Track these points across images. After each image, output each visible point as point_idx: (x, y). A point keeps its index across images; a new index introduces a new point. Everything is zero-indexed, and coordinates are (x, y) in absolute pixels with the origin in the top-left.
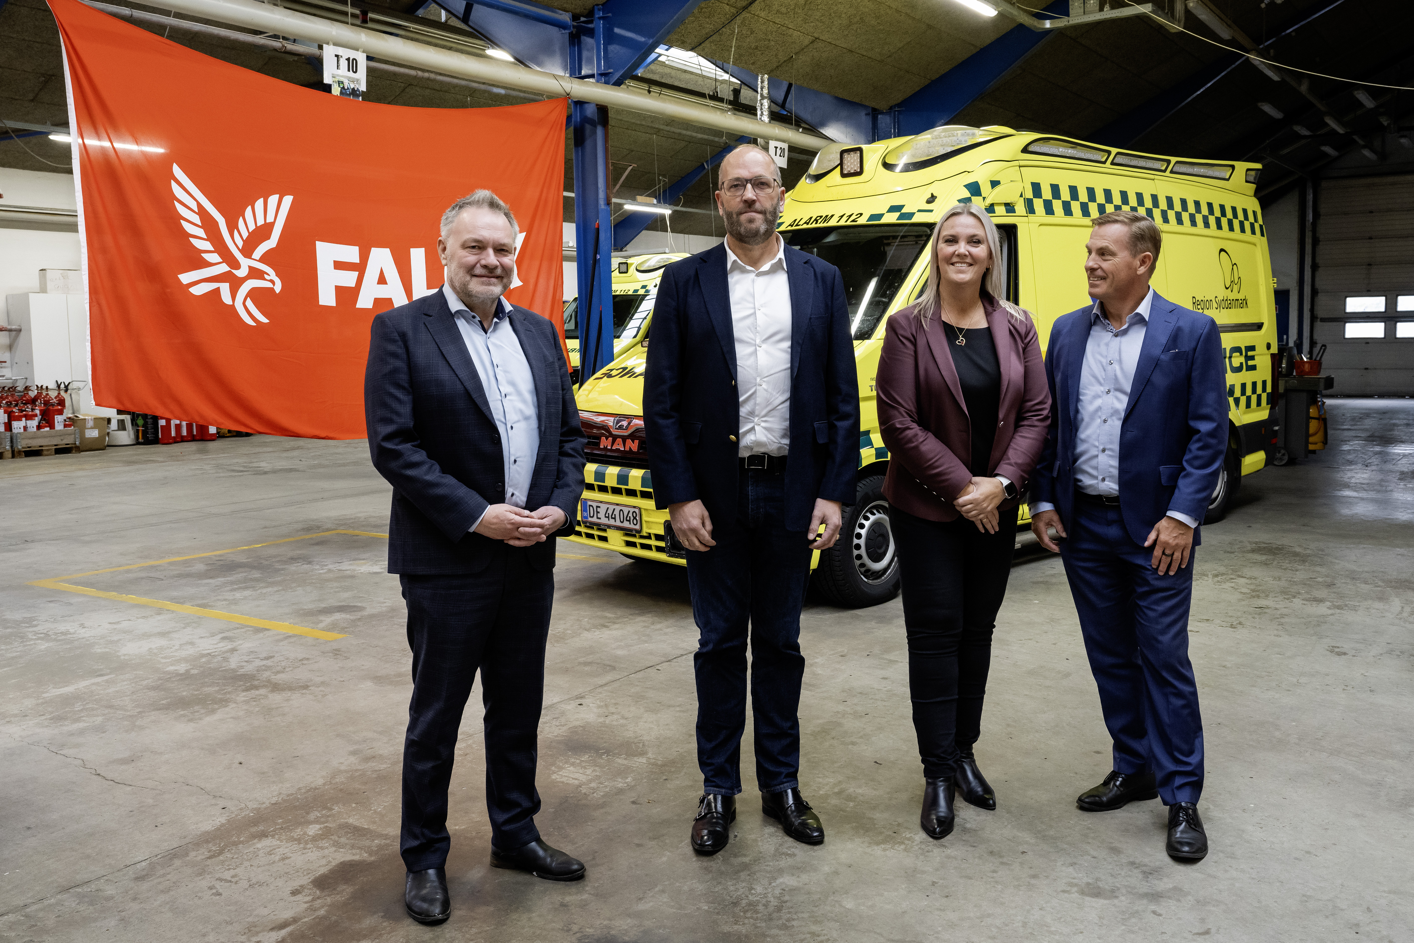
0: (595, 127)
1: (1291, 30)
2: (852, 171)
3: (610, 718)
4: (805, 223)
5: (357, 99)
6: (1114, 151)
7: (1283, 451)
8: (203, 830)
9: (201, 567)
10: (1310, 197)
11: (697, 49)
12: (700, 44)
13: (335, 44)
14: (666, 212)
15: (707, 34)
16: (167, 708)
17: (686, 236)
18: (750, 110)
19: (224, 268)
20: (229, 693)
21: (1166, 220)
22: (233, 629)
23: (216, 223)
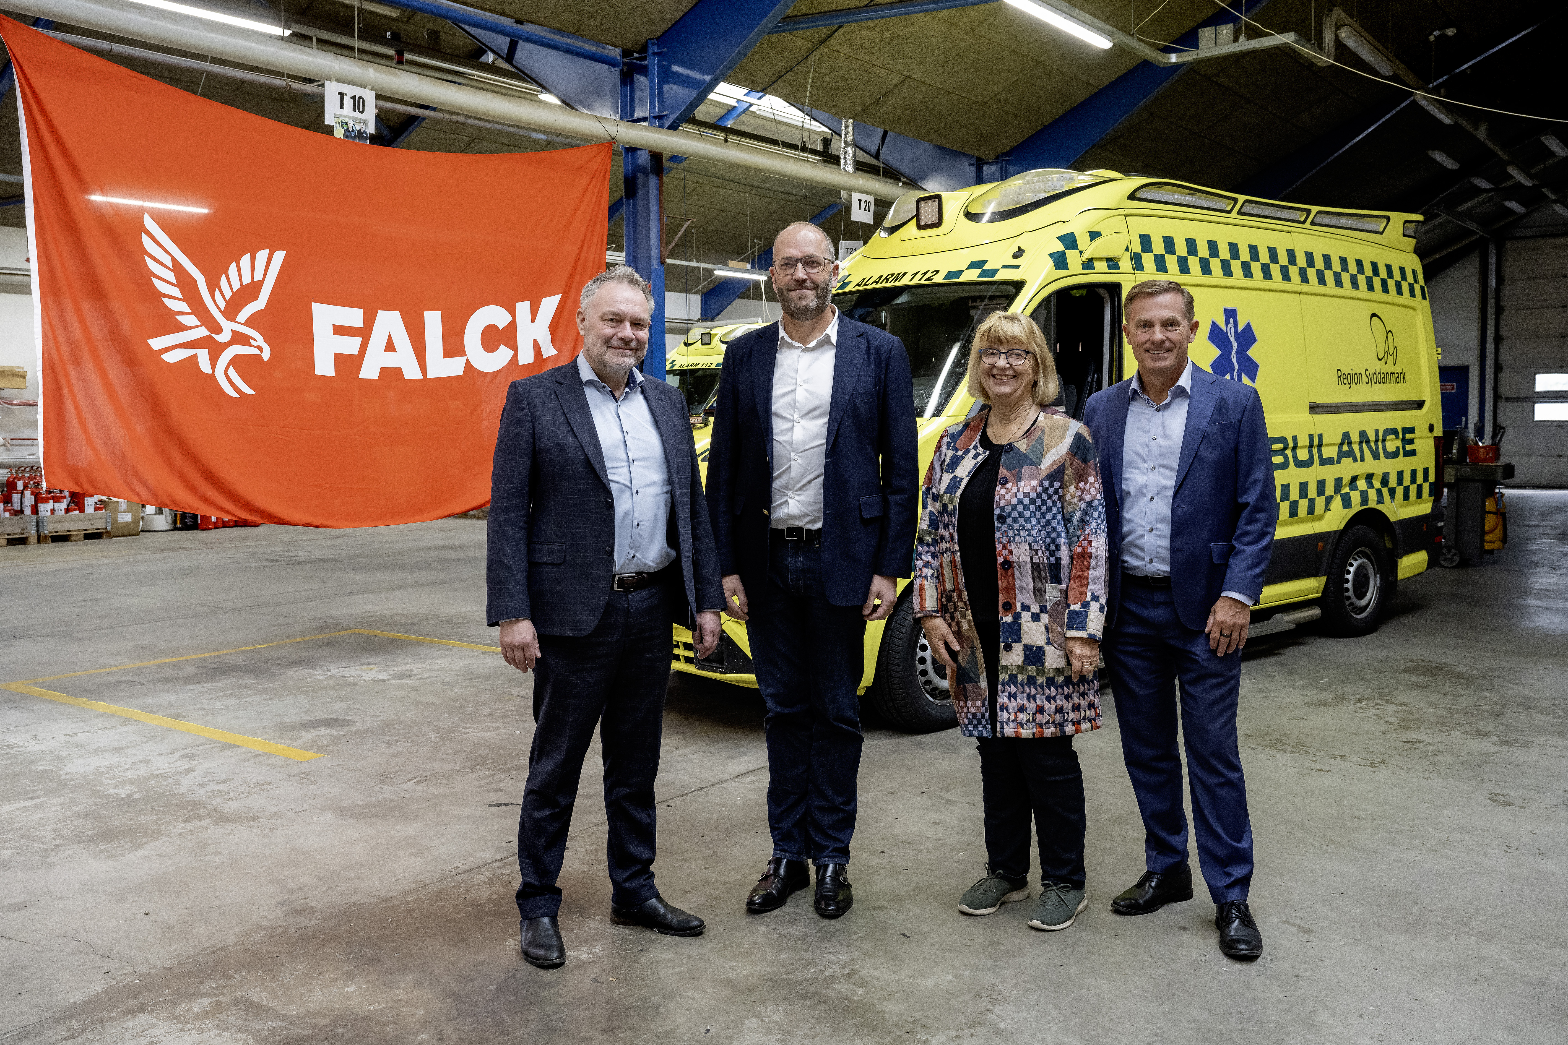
0: (648, 176)
1: (1465, 66)
2: (930, 223)
4: (874, 282)
5: (363, 142)
6: (1242, 198)
7: (1453, 551)
8: (72, 1000)
9: (191, 670)
10: (1493, 260)
11: (768, 90)
12: (772, 84)
13: (339, 81)
14: (762, 278)
15: (779, 72)
16: (90, 840)
18: (833, 160)
19: (202, 332)
20: (166, 823)
21: (1305, 279)
22: (199, 745)
23: (194, 282)
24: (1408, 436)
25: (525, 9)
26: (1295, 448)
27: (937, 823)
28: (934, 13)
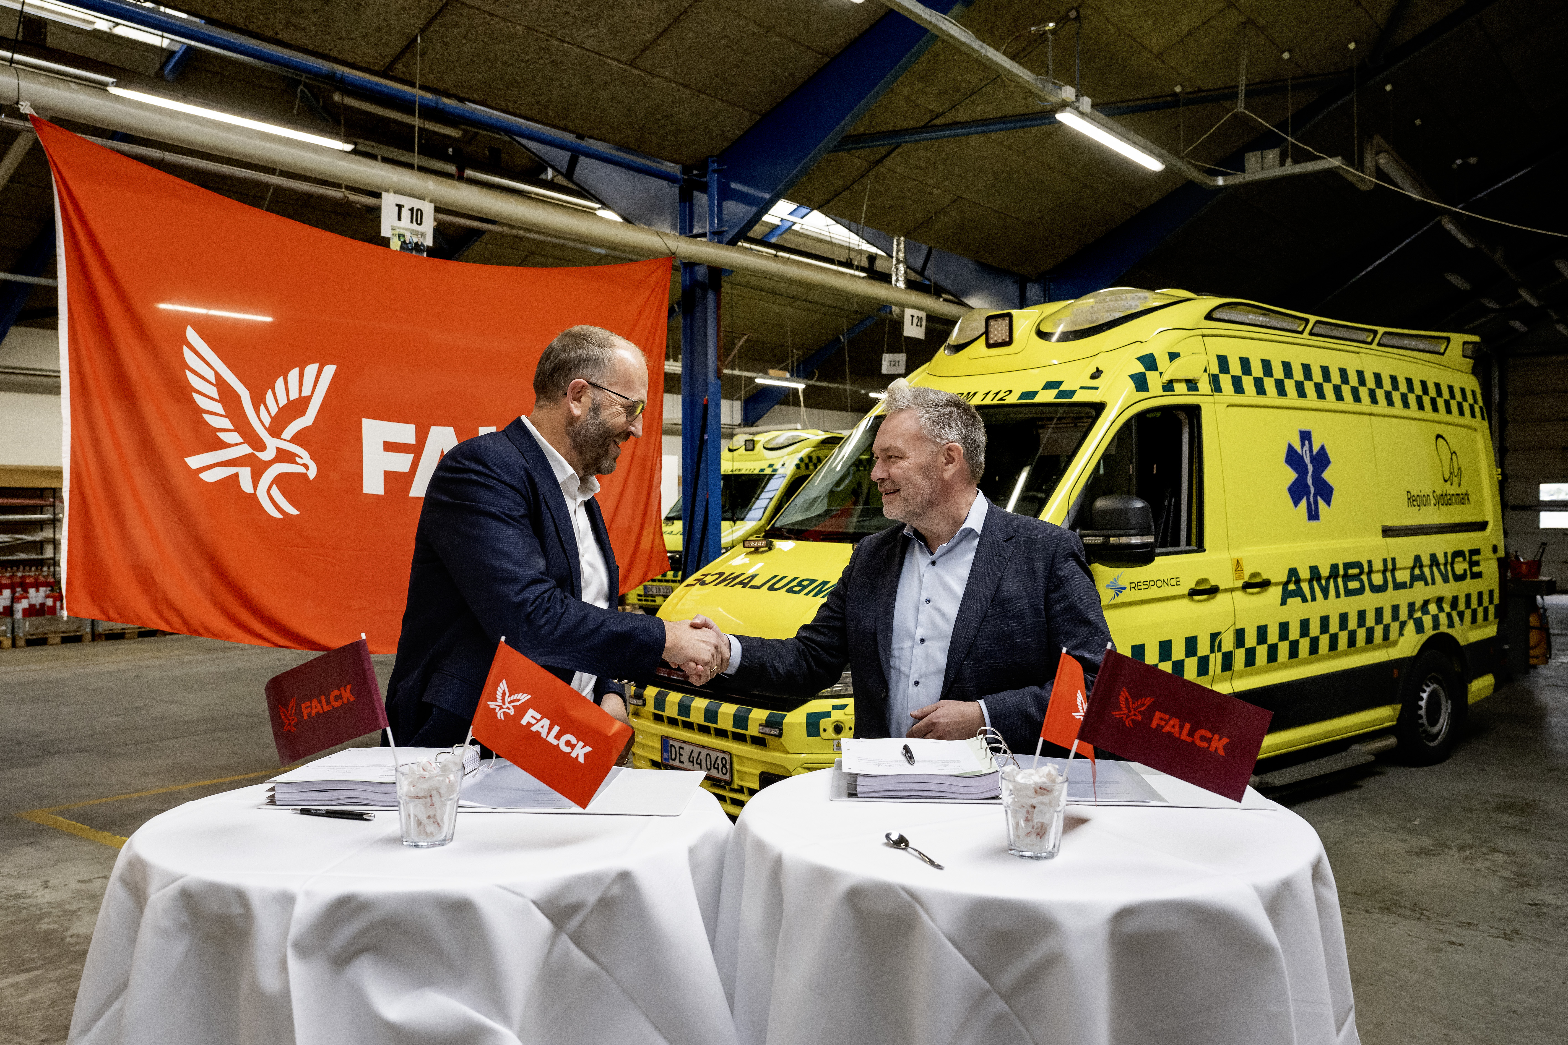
0: (707, 292)
2: (1000, 341)
5: (419, 255)
6: (1313, 319)
10: (1496, 375)
11: (824, 208)
12: (828, 202)
13: (397, 192)
14: (801, 386)
15: (836, 190)
17: (821, 411)
18: (885, 278)
19: (245, 449)
21: (1374, 400)
23: (238, 397)
24: (1475, 558)
25: (588, 125)
26: (1370, 572)
28: (989, 135)
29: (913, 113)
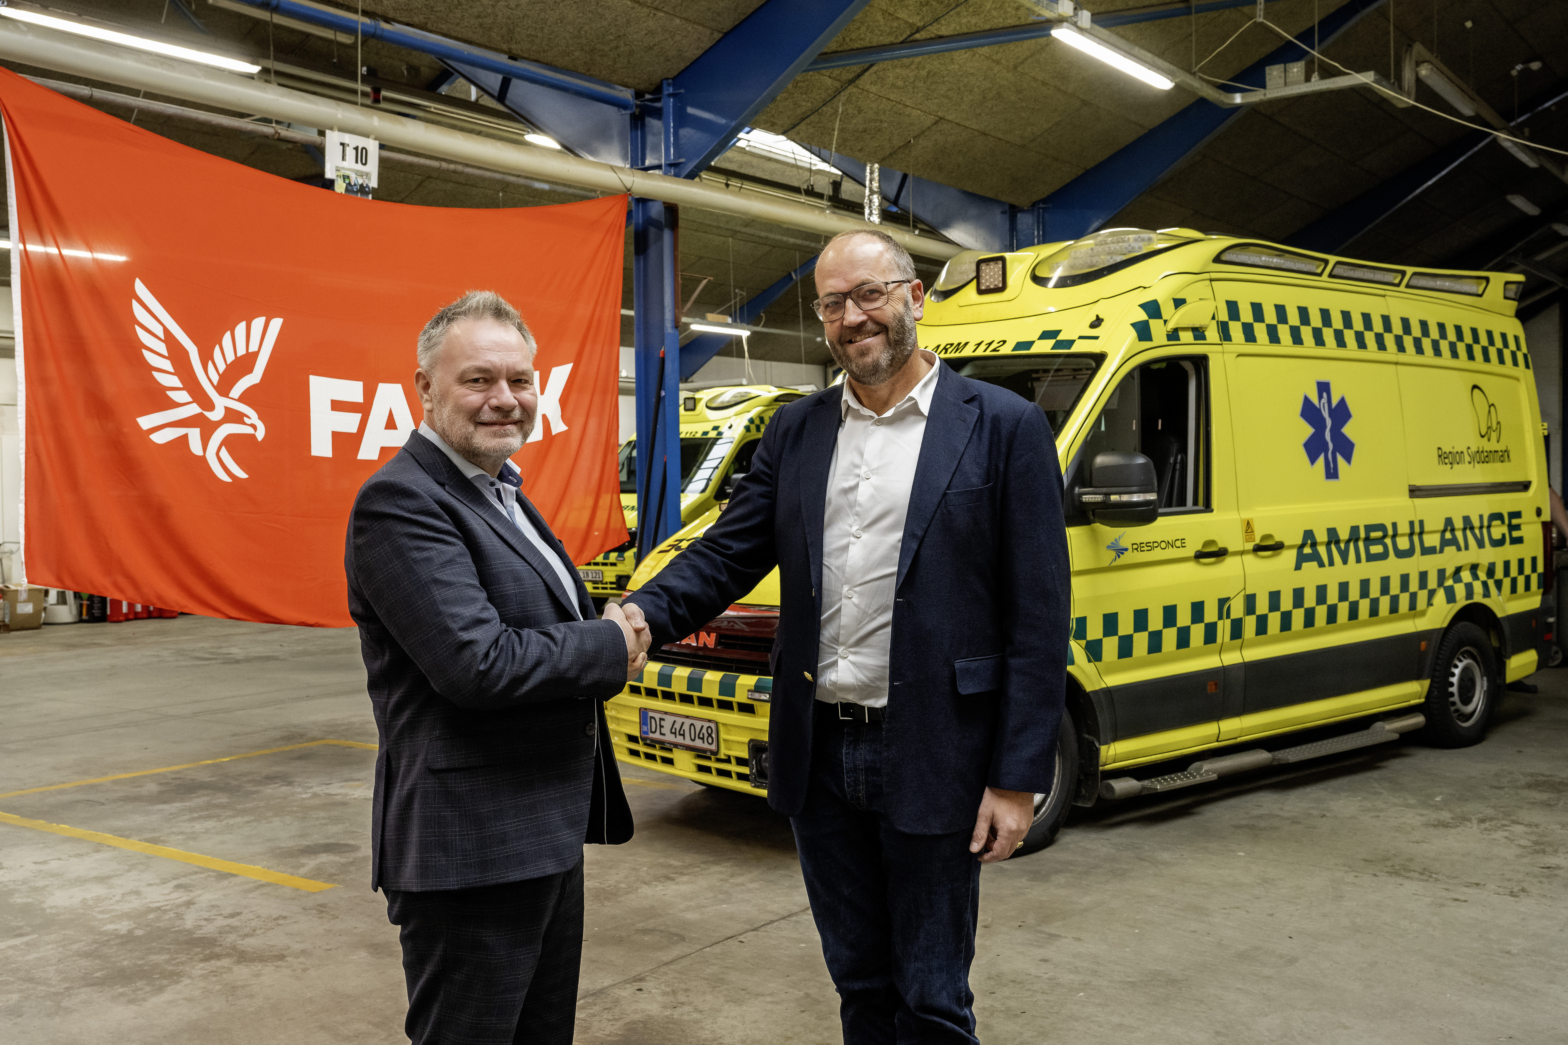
0: (662, 230)
1: (1550, 103)
2: (992, 287)
3: (679, 1011)
5: (365, 198)
6: (1332, 259)
9: (152, 788)
11: (789, 133)
12: (794, 126)
13: (342, 130)
14: (744, 334)
15: (803, 113)
16: (101, 983)
17: (768, 363)
18: (854, 208)
20: (182, 963)
21: (1401, 348)
22: (191, 874)
23: (186, 353)
24: (1515, 522)
25: (534, 48)
26: (1395, 536)
27: (1045, 961)
28: (975, 49)
29: (891, 27)
